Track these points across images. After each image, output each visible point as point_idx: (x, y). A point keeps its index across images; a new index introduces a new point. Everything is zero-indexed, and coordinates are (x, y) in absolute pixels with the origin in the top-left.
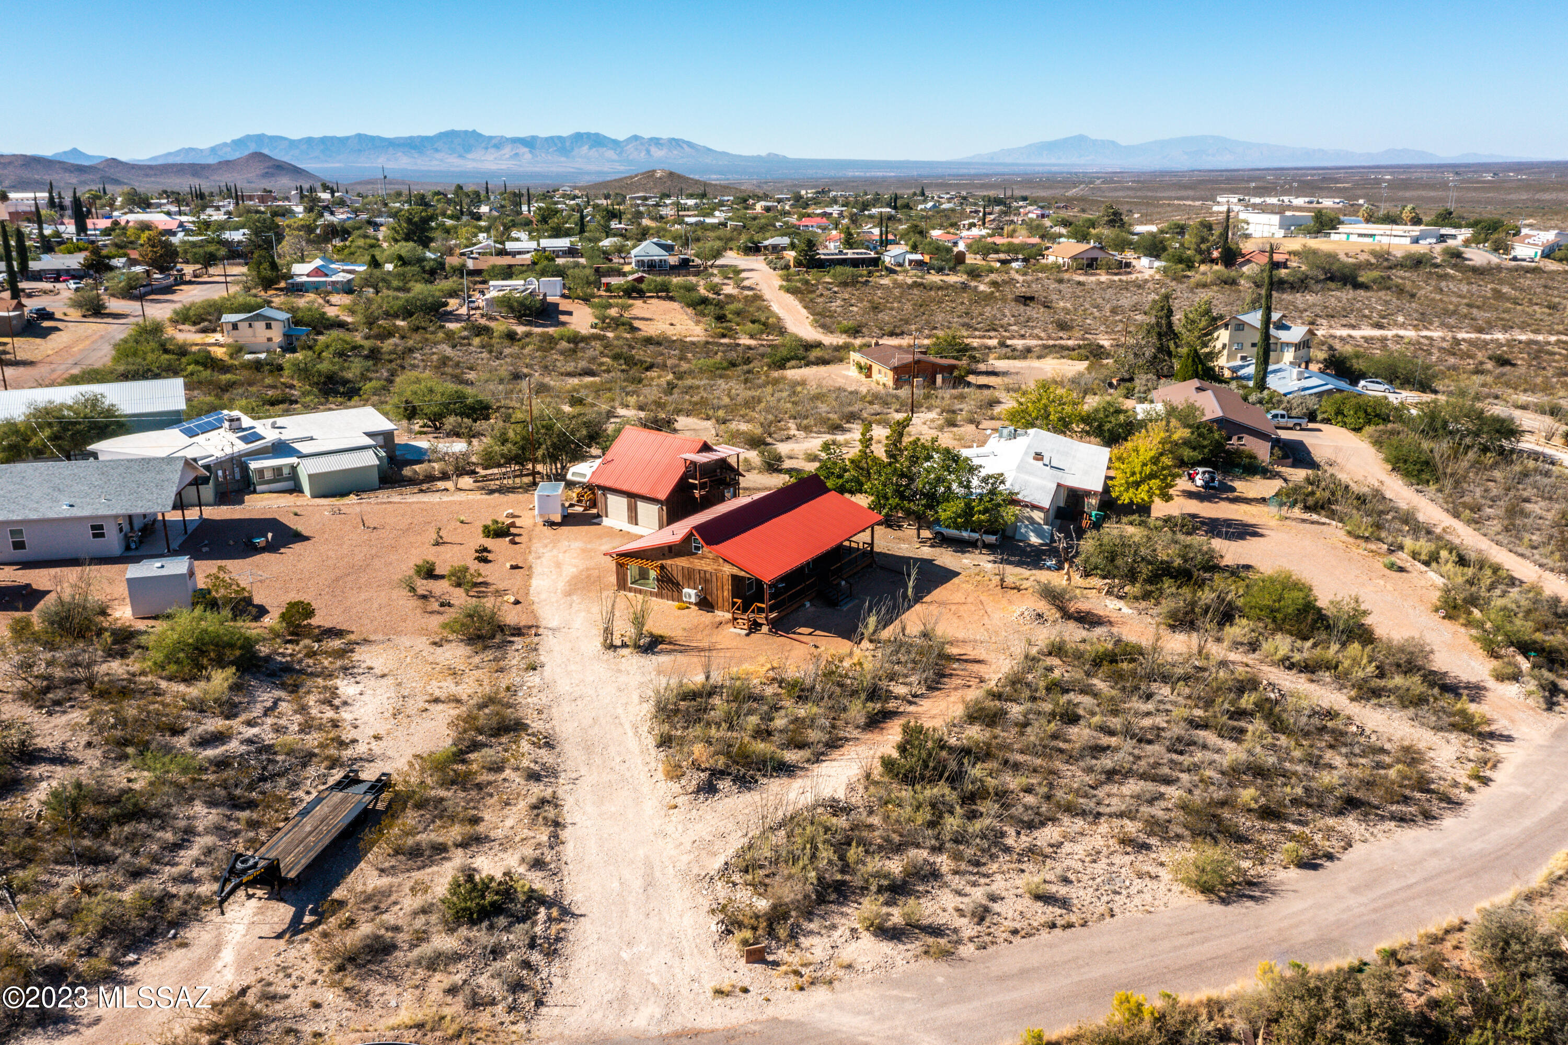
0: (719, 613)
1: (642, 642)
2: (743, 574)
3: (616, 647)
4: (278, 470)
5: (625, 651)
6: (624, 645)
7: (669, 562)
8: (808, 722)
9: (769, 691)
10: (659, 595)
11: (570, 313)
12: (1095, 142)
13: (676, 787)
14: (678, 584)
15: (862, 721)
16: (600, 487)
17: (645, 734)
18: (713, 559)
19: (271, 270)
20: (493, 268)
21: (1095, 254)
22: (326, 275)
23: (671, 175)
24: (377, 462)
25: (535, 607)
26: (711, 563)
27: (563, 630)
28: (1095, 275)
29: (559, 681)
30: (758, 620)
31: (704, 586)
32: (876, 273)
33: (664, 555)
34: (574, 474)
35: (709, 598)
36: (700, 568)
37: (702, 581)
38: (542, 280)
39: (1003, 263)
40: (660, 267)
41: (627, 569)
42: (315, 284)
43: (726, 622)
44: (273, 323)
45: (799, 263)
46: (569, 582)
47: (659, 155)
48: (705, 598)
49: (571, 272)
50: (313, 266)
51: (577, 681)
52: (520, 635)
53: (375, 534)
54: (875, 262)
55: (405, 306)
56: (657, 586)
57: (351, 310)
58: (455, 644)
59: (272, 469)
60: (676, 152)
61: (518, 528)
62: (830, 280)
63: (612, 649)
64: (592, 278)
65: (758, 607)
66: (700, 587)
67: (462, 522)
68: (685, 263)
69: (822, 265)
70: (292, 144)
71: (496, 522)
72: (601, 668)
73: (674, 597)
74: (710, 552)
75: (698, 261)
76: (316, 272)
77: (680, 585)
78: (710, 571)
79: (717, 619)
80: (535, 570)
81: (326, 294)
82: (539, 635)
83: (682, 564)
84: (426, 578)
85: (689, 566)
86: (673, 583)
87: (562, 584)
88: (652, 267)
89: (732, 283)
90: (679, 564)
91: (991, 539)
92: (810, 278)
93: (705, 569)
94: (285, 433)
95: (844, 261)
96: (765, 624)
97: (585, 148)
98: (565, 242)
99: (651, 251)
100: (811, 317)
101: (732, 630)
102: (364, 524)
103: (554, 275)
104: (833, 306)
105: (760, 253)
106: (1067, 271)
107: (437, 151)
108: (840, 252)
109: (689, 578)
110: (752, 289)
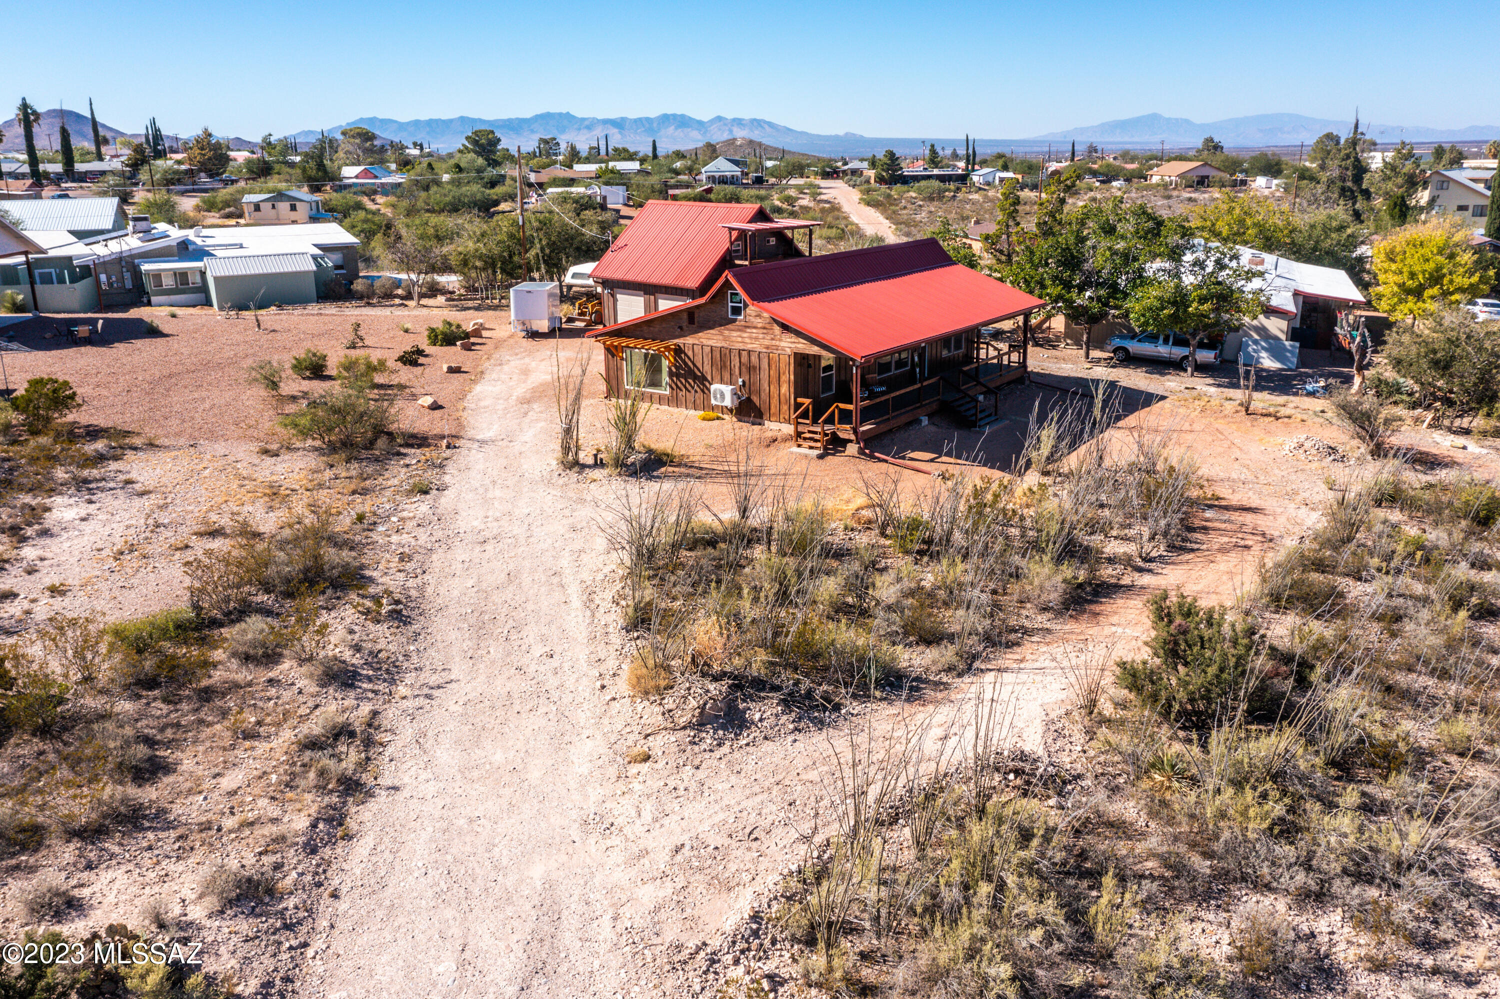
0: (771, 425)
1: (630, 461)
2: (815, 350)
3: (584, 466)
4: (181, 276)
5: (597, 473)
6: (599, 464)
7: (689, 340)
8: (942, 594)
9: (863, 540)
10: (673, 401)
12: (1169, 120)
13: (652, 714)
14: (703, 379)
15: (1054, 597)
16: (607, 284)
17: (607, 604)
18: (764, 328)
19: (318, 170)
20: (554, 179)
21: (1206, 171)
22: (376, 177)
23: (751, 142)
24: (315, 268)
25: (465, 414)
26: (761, 336)
27: (500, 443)
28: (1205, 192)
29: (464, 514)
30: (842, 435)
31: (747, 378)
32: (964, 189)
33: (681, 328)
34: (575, 276)
35: (755, 399)
36: (741, 346)
37: (744, 369)
38: (604, 187)
39: (1102, 182)
40: (732, 183)
41: (622, 359)
42: (362, 185)
43: (785, 440)
44: (298, 204)
45: (880, 180)
46: (534, 390)
47: (741, 134)
48: (749, 399)
49: (635, 180)
50: (362, 168)
51: (498, 514)
52: (420, 446)
53: (270, 336)
54: (963, 179)
55: (450, 203)
56: (671, 387)
57: (393, 206)
58: (300, 453)
59: (175, 274)
60: (756, 132)
61: (481, 337)
62: (914, 195)
63: (576, 469)
64: (657, 187)
65: (842, 411)
66: (740, 381)
67: (406, 331)
68: (759, 181)
69: (905, 180)
70: (402, 126)
71: (453, 328)
72: (550, 497)
73: (698, 402)
74: (759, 316)
75: (772, 180)
76: (365, 174)
77: (707, 380)
78: (758, 350)
79: (769, 434)
80: (487, 376)
81: (371, 193)
82: (455, 447)
83: (711, 343)
84: (309, 378)
85: (724, 344)
86: (695, 377)
87: (520, 391)
88: (723, 181)
89: (807, 197)
90: (705, 342)
91: (1206, 356)
92: (893, 193)
93: (749, 347)
94: (209, 241)
95: (929, 177)
96: (851, 441)
97: (671, 129)
98: (635, 166)
99: (722, 166)
100: (894, 227)
101: (795, 449)
102: (259, 326)
103: (617, 184)
104: (918, 218)
105: (838, 178)
106: (1174, 189)
107: (532, 131)
108: (925, 169)
109: (723, 367)
110: (829, 202)
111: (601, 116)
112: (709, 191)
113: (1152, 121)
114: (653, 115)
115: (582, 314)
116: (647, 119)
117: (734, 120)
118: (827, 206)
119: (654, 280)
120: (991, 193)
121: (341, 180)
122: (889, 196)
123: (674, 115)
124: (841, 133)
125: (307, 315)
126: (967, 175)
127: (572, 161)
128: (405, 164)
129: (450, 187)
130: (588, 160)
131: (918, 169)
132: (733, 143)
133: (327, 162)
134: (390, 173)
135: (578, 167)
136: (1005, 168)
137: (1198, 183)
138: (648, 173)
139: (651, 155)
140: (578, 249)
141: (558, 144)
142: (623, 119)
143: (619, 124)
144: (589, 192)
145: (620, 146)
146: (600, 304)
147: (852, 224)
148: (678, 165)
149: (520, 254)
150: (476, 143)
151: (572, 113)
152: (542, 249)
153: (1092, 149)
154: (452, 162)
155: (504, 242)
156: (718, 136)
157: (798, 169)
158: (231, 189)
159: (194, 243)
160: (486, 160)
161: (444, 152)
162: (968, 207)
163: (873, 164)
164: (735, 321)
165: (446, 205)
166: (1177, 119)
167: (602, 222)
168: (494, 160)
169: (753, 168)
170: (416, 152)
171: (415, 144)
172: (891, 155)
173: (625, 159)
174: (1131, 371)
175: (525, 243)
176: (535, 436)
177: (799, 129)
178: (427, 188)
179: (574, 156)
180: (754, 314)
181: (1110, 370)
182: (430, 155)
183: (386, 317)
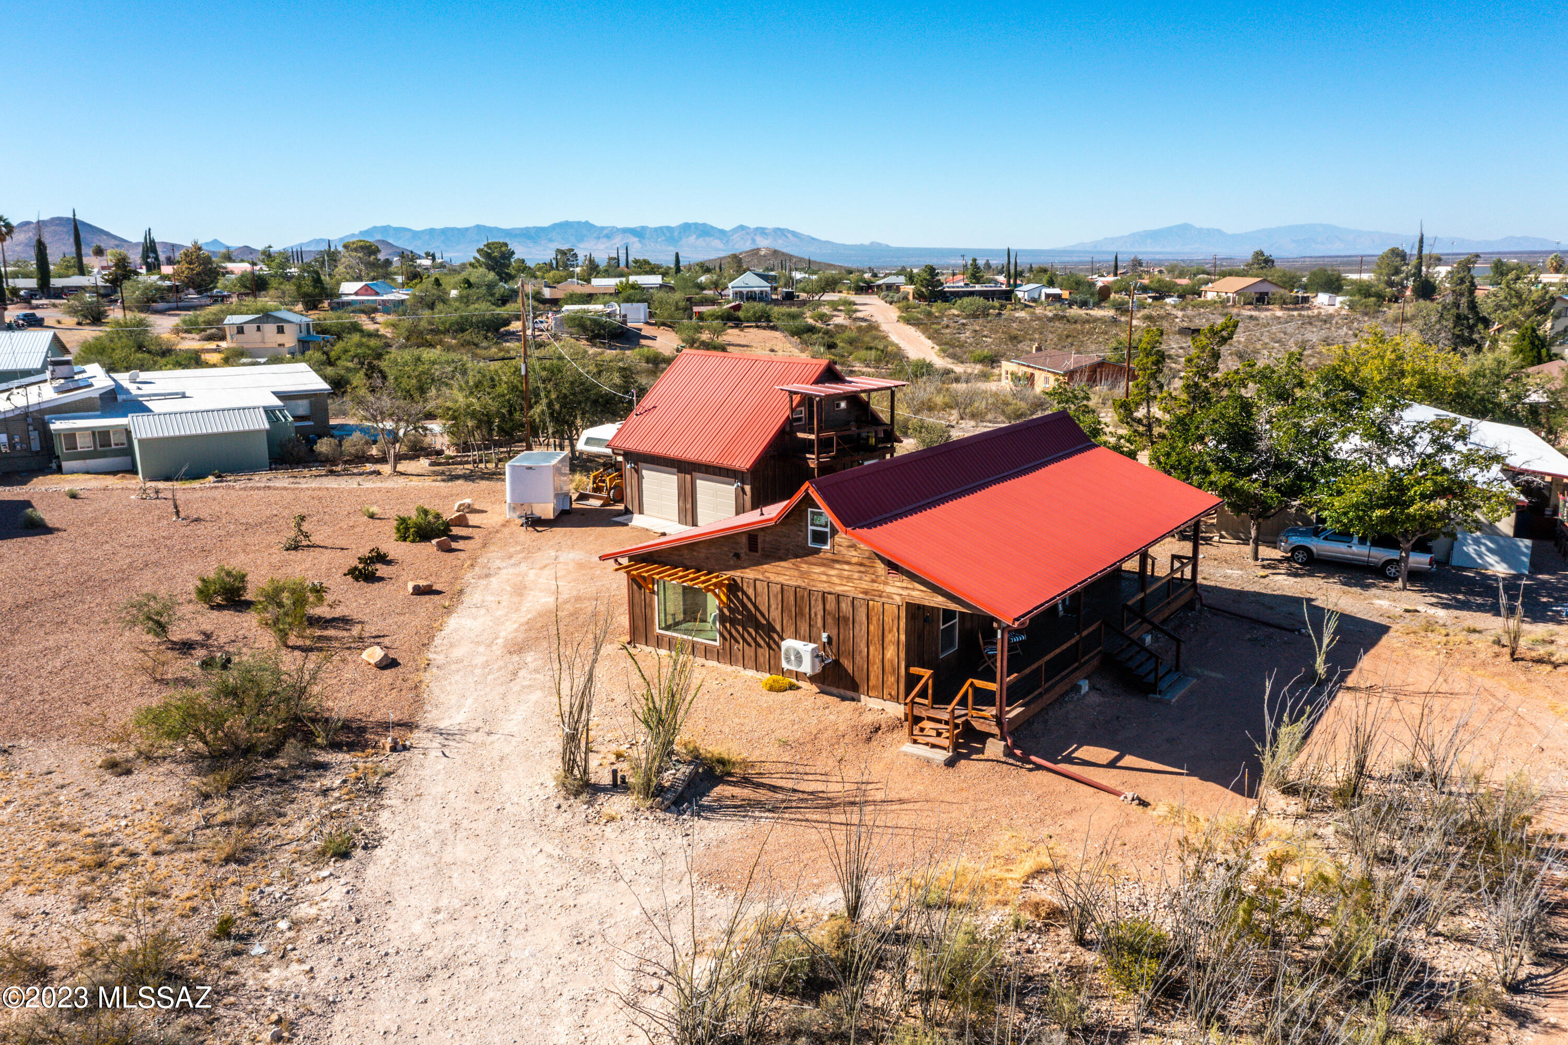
0: (870, 703)
1: (667, 778)
2: (938, 601)
3: (595, 791)
4: (102, 436)
5: (619, 804)
6: (619, 786)
7: (750, 574)
10: (725, 655)
11: (653, 338)
12: (1200, 230)
14: (769, 629)
16: (630, 456)
18: (861, 565)
19: (315, 287)
20: (571, 295)
21: (1265, 288)
22: (377, 294)
23: (776, 252)
24: (267, 426)
25: (427, 677)
26: (856, 575)
27: (473, 737)
28: (1267, 310)
29: (400, 903)
30: (978, 725)
31: (834, 633)
32: (1009, 306)
33: (737, 556)
34: (589, 441)
35: (846, 663)
36: (826, 588)
37: (829, 620)
38: (624, 305)
39: (1154, 298)
40: (761, 300)
41: (653, 592)
42: (362, 302)
43: (892, 729)
44: (286, 326)
45: (919, 296)
46: (529, 625)
47: (764, 244)
48: (837, 663)
49: (658, 295)
50: (363, 284)
51: (457, 904)
52: (351, 747)
53: (187, 531)
54: (1007, 295)
55: (458, 323)
56: (721, 635)
57: (394, 326)
58: (164, 768)
59: (94, 433)
60: (780, 241)
61: (467, 526)
62: (956, 312)
63: (584, 797)
64: (682, 304)
65: (977, 690)
66: (824, 637)
67: (372, 516)
68: (789, 297)
69: (947, 297)
70: (416, 235)
71: (430, 517)
72: (541, 859)
73: (761, 659)
74: (853, 546)
75: (803, 296)
76: (366, 290)
77: (775, 631)
78: (852, 594)
79: (869, 718)
80: (466, 599)
81: (370, 311)
82: (405, 748)
83: (781, 579)
84: (219, 607)
85: (800, 582)
86: (758, 626)
87: (509, 629)
88: (751, 297)
89: (842, 314)
90: (773, 577)
91: (1419, 560)
92: (934, 310)
93: (839, 589)
94: (147, 389)
95: (971, 294)
96: (993, 736)
97: (692, 239)
98: (656, 280)
99: (750, 281)
100: (937, 348)
101: (909, 748)
102: (177, 513)
103: (639, 301)
104: (962, 337)
105: (873, 292)
106: (1233, 306)
107: (551, 240)
108: (966, 285)
109: (799, 614)
110: (866, 320)
111: (620, 226)
112: (737, 308)
113: (1183, 230)
114: (673, 224)
115: (597, 489)
116: (668, 228)
117: (757, 229)
118: (864, 324)
119: (692, 454)
120: (1039, 311)
121: (340, 295)
122: (930, 314)
123: (696, 224)
124: (866, 242)
125: (252, 488)
126: (1012, 292)
127: (590, 275)
128: (414, 276)
129: (457, 304)
130: (607, 273)
131: (957, 283)
132: (757, 254)
133: (325, 278)
134: (394, 286)
135: (596, 282)
136: (1051, 283)
137: (1258, 300)
138: (672, 289)
139: (672, 266)
140: (595, 402)
141: (575, 255)
142: (644, 228)
143: (639, 233)
144: (609, 310)
145: (641, 258)
146: (621, 476)
147: (893, 344)
148: (703, 279)
149: (522, 409)
150: (488, 256)
151: (591, 221)
152: (550, 405)
153: (1137, 263)
154: (464, 274)
155: (503, 396)
156: (742, 246)
157: (831, 285)
158: (214, 308)
159: (127, 391)
160: (498, 274)
161: (457, 263)
162: (1014, 325)
163: (911, 279)
164: (818, 551)
165: (451, 325)
166: (1208, 230)
167: (624, 369)
168: (507, 274)
169: (782, 282)
170: (427, 262)
171: (428, 254)
172: (932, 271)
173: (647, 273)
174: (1321, 582)
175: (528, 397)
176: (525, 721)
177: (823, 239)
178: (432, 306)
179: (593, 269)
180: (846, 543)
181: (1292, 579)
182: (442, 266)
183: (350, 491)
